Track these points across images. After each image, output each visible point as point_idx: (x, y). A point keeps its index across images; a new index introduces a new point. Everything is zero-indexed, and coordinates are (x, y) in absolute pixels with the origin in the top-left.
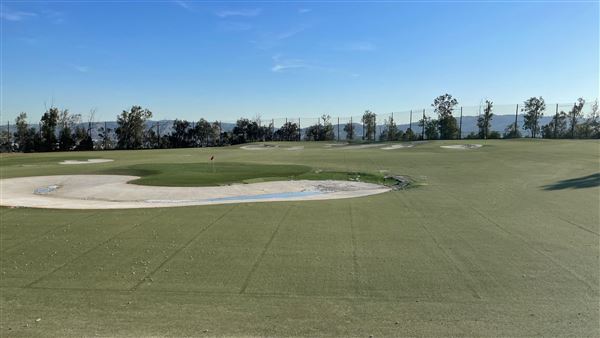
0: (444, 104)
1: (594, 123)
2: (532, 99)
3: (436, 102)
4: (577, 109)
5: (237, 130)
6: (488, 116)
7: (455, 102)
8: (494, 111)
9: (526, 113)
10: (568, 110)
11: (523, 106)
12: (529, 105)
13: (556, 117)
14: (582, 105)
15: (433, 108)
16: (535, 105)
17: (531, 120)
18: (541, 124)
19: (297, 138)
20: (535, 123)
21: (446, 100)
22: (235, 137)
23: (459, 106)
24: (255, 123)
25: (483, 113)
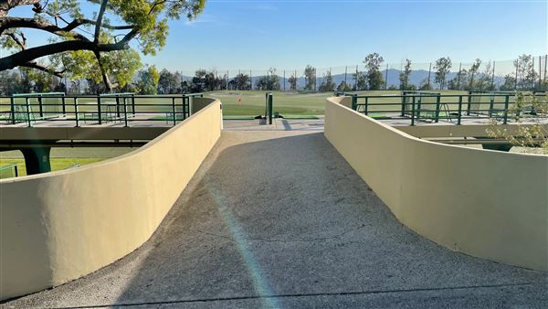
0: (372, 60)
1: (488, 79)
2: (441, 59)
3: (367, 60)
4: (475, 67)
5: (195, 80)
6: (408, 72)
7: (381, 60)
8: (412, 68)
9: (436, 71)
10: (468, 68)
11: (434, 64)
12: (439, 64)
13: (459, 74)
14: (479, 64)
15: (365, 64)
16: (444, 63)
17: (440, 76)
18: (448, 78)
19: (249, 88)
20: (443, 78)
21: (374, 58)
22: (194, 86)
23: (384, 63)
24: (212, 74)
25: (404, 69)
